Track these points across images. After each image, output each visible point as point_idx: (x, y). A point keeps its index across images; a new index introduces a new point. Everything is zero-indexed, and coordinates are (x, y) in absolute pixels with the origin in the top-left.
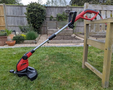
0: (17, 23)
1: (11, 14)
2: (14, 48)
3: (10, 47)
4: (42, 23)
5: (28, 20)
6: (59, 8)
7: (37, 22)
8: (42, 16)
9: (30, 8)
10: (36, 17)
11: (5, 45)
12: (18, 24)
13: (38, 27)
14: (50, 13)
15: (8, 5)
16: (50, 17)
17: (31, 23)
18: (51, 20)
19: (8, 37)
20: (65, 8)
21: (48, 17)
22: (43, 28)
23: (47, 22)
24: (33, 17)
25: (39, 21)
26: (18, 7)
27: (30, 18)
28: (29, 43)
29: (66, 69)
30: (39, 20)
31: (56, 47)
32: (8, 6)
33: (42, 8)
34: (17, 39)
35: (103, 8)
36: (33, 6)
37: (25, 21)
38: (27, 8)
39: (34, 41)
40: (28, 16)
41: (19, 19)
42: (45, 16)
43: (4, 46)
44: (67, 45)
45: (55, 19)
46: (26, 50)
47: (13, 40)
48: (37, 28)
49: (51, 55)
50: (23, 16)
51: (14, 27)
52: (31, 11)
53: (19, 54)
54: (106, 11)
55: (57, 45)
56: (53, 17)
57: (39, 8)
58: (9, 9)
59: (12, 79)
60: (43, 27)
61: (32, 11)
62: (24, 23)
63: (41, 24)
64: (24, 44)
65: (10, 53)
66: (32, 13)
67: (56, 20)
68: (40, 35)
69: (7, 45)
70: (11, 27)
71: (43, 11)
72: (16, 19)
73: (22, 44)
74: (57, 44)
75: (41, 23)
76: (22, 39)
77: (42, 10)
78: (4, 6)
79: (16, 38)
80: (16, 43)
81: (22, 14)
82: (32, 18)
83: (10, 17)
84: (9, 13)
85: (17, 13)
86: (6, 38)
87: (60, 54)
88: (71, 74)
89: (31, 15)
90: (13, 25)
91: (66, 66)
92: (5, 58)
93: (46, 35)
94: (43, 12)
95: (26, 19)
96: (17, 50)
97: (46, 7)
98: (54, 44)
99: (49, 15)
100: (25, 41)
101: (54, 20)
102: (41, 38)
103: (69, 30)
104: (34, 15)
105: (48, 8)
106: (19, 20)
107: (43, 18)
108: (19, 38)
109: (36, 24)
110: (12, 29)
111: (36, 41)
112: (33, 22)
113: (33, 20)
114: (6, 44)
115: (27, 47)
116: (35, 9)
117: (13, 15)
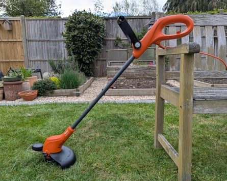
0: (48, 53)
1: (35, 36)
2: (32, 106)
3: (26, 103)
4: (98, 52)
5: (68, 47)
6: (133, 19)
7: (86, 51)
8: (96, 38)
9: (73, 22)
10: (83, 41)
11: (17, 98)
12: (48, 56)
13: (88, 62)
14: (115, 32)
15: (31, 18)
16: (115, 39)
17: (74, 53)
18: (116, 46)
19: (24, 83)
20: (148, 20)
21: (110, 39)
22: (99, 63)
23: (107, 51)
24: (79, 41)
25: (89, 49)
26: (50, 21)
27: (72, 43)
28: (64, 96)
29: (118, 147)
30: (90, 46)
31: (115, 104)
32: (30, 21)
33: (98, 22)
34: (40, 87)
35: (196, 21)
36: (78, 18)
37: (63, 49)
38: (67, 23)
39: (74, 91)
40: (67, 39)
41: (52, 47)
42: (102, 39)
43: (15, 100)
44: (144, 99)
45: (126, 42)
46: (52, 108)
47: (33, 90)
48: (87, 64)
49: (99, 119)
50: (60, 39)
51: (42, 62)
52: (74, 30)
53: (38, 116)
54: (204, 26)
55: (120, 99)
56: (121, 39)
57: (91, 23)
58: (33, 27)
59: (9, 161)
60: (100, 61)
61: (77, 29)
62: (62, 53)
63: (94, 56)
64: (55, 97)
65: (20, 115)
66: (76, 32)
67: (127, 46)
68: (92, 78)
69: (22, 99)
70: (36, 62)
71: (100, 28)
72: (46, 46)
73: (51, 96)
74: (122, 97)
75: (94, 53)
76: (51, 88)
77: (97, 27)
78: (23, 21)
79: (38, 84)
80: (38, 95)
81: (57, 36)
82: (76, 43)
83: (34, 42)
84: (31, 35)
85: (46, 33)
86: (20, 85)
87: (118, 117)
88: (125, 157)
89: (73, 37)
90: (39, 58)
91: (121, 141)
92: (9, 123)
93: (106, 78)
94: (98, 30)
95: (65, 45)
96: (37, 109)
97: (107, 19)
98: (116, 97)
99: (113, 36)
100: (55, 90)
101: (124, 46)
102: (93, 85)
103: (153, 67)
104: (80, 37)
105: (111, 20)
106: (50, 49)
107: (99, 43)
108: (45, 84)
109: (85, 56)
110: (38, 66)
111: (78, 91)
112: (78, 51)
113: (78, 48)
114: (20, 98)
115: (56, 104)
116: (81, 25)
117: (40, 39)
